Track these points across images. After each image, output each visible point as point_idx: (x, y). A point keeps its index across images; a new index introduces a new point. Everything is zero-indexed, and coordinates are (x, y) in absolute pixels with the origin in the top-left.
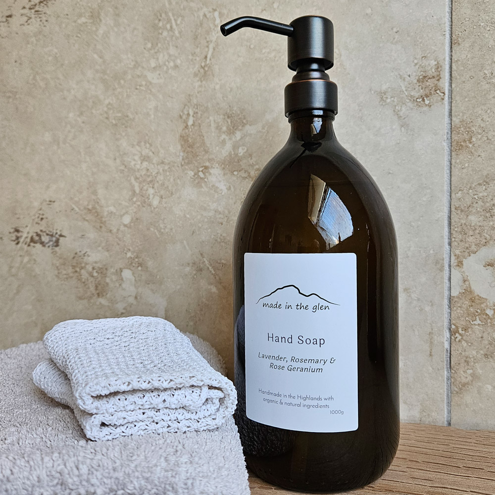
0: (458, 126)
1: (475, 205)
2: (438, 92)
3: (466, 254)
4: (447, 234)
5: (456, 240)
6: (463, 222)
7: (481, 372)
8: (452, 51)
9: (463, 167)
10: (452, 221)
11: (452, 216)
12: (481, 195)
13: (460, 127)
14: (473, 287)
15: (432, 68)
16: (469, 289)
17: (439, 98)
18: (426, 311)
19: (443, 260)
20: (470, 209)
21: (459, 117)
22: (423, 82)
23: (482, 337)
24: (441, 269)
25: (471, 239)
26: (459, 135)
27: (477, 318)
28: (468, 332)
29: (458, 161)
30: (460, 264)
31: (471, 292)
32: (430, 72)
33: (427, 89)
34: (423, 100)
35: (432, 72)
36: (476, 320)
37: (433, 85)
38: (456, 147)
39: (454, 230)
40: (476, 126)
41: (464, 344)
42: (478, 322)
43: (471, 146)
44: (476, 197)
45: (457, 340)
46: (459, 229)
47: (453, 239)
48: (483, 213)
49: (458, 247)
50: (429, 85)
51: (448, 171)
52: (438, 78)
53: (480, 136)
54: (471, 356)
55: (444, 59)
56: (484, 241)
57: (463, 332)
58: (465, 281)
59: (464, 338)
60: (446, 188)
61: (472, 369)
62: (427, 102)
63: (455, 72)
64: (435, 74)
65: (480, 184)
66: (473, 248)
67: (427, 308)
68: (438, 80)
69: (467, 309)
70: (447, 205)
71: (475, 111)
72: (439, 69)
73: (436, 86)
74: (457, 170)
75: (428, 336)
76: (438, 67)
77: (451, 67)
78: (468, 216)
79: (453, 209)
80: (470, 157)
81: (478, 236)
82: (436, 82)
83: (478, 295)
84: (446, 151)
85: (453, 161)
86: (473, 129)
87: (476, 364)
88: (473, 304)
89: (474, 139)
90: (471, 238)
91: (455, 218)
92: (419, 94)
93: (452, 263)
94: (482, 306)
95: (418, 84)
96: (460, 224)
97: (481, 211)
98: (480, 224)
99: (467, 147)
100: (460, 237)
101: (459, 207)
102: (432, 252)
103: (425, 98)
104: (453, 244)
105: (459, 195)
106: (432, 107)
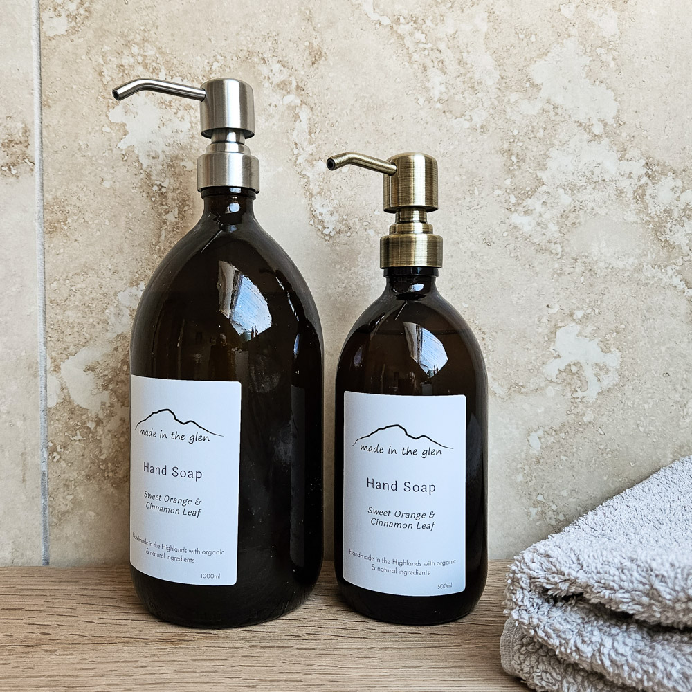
0: (51, 203)
1: (72, 298)
2: (26, 160)
3: (64, 356)
4: (42, 332)
5: (52, 339)
6: (60, 318)
7: (82, 496)
8: (42, 114)
9: (58, 252)
10: (47, 316)
11: (47, 311)
12: (79, 286)
13: (53, 205)
14: (72, 396)
15: (18, 131)
16: (67, 399)
17: (28, 169)
18: (18, 427)
19: (37, 363)
20: (68, 303)
21: (51, 193)
22: (9, 147)
23: (83, 455)
24: (35, 375)
25: (69, 339)
26: (52, 215)
27: (78, 432)
28: (67, 450)
29: (52, 245)
30: (57, 368)
31: (70, 402)
32: (17, 136)
33: (13, 157)
34: (9, 169)
36: (76, 435)
37: (20, 152)
38: (50, 229)
39: (49, 327)
40: (71, 205)
41: (63, 464)
42: (78, 437)
43: (66, 228)
44: (73, 288)
45: (55, 460)
46: (56, 327)
47: (49, 339)
48: (81, 308)
49: (55, 348)
50: (16, 152)
51: (42, 257)
52: (27, 144)
53: (76, 218)
54: (71, 479)
55: (33, 122)
56: (84, 341)
57: (62, 450)
58: (63, 389)
59: (63, 457)
60: (39, 276)
61: (73, 494)
62: (14, 172)
63: (46, 139)
64: (23, 139)
65: (77, 274)
66: (72, 349)
67: (19, 423)
68: (26, 147)
69: (66, 423)
70: (42, 297)
71: (70, 187)
72: (27, 134)
73: (24, 153)
74: (51, 256)
75: (20, 457)
76: (26, 131)
77: (41, 133)
78: (64, 311)
79: (48, 303)
80: (65, 241)
81: (76, 335)
82: (24, 149)
83: (78, 405)
84: (37, 232)
85: (46, 245)
86: (68, 208)
87: (77, 488)
88: (73, 416)
89: (69, 220)
90: (69, 337)
91: (50, 314)
92: (4, 161)
93: (48, 367)
94: (83, 417)
95: (3, 149)
96: (56, 321)
97: (80, 305)
98: (79, 321)
99: (62, 229)
100: (56, 336)
101: (54, 300)
102: (23, 354)
103: (12, 167)
104: (48, 345)
105: (55, 285)
106: (20, 178)
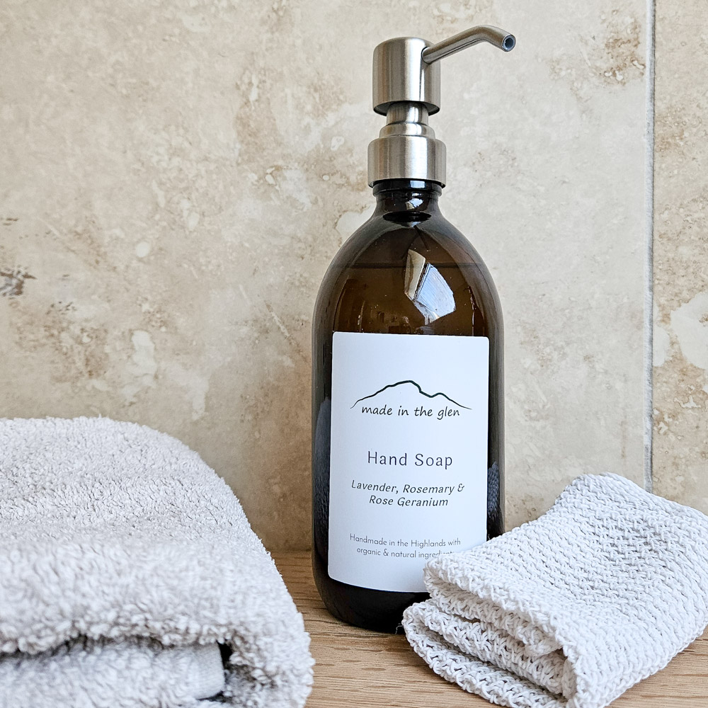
0: (664, 114)
1: (687, 231)
2: (635, 62)
3: (675, 303)
4: (648, 274)
5: (661, 282)
6: (671, 255)
7: (695, 478)
8: (655, 5)
9: (671, 175)
10: (655, 254)
11: (655, 248)
12: (696, 216)
13: (667, 117)
14: (685, 353)
15: (626, 28)
16: (678, 356)
17: (637, 73)
18: (616, 389)
19: (642, 311)
20: (681, 236)
21: (665, 101)
22: (613, 47)
23: (697, 427)
24: (639, 327)
25: (681, 281)
26: (665, 128)
27: (691, 398)
28: (677, 420)
29: (663, 166)
30: (666, 318)
31: (682, 360)
32: (625, 33)
33: (619, 59)
34: (614, 74)
35: (626, 34)
36: (688, 401)
37: (628, 53)
38: (659, 146)
39: (657, 267)
40: (689, 115)
41: (672, 437)
42: (692, 404)
43: (682, 143)
44: (689, 218)
45: (662, 432)
46: (666, 267)
47: (656, 282)
48: (699, 243)
49: (664, 293)
50: (623, 53)
51: (650, 181)
52: (636, 42)
53: (695, 130)
54: (682, 456)
55: (645, 16)
56: (701, 283)
57: (671, 420)
58: (673, 344)
59: (673, 428)
60: (647, 205)
61: (683, 475)
62: (619, 77)
63: (660, 36)
64: (631, 37)
65: (694, 200)
66: (685, 294)
67: (619, 385)
68: (636, 46)
69: (677, 386)
70: (648, 230)
71: (688, 93)
72: (637, 30)
73: (633, 54)
74: (662, 179)
75: (619, 427)
76: (636, 27)
77: (654, 28)
78: (677, 247)
79: (656, 237)
80: (681, 160)
81: (692, 277)
82: (633, 49)
83: (692, 365)
84: (646, 151)
85: (657, 166)
86: (685, 119)
87: (689, 468)
88: (685, 378)
89: (686, 134)
90: (683, 280)
91: (658, 251)
92: (607, 65)
93: (654, 318)
94: (698, 380)
95: (607, 51)
96: (666, 259)
97: (697, 239)
98: (695, 259)
99: (677, 145)
100: (666, 278)
101: (665, 234)
102: (625, 300)
103: (617, 72)
104: (656, 289)
105: (665, 216)
106: (626, 85)
